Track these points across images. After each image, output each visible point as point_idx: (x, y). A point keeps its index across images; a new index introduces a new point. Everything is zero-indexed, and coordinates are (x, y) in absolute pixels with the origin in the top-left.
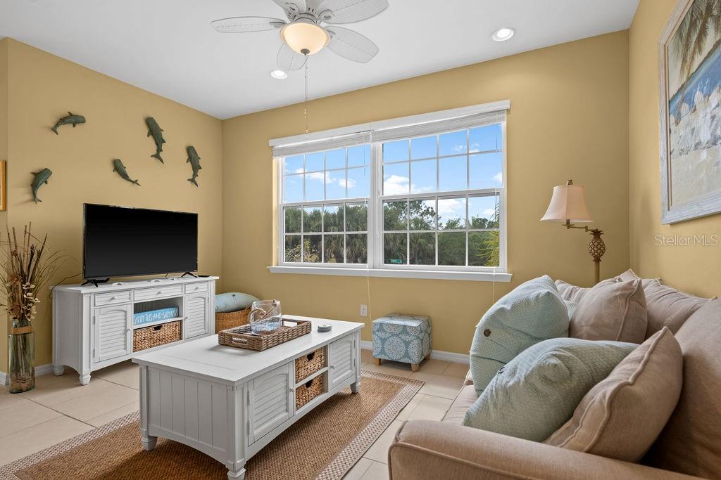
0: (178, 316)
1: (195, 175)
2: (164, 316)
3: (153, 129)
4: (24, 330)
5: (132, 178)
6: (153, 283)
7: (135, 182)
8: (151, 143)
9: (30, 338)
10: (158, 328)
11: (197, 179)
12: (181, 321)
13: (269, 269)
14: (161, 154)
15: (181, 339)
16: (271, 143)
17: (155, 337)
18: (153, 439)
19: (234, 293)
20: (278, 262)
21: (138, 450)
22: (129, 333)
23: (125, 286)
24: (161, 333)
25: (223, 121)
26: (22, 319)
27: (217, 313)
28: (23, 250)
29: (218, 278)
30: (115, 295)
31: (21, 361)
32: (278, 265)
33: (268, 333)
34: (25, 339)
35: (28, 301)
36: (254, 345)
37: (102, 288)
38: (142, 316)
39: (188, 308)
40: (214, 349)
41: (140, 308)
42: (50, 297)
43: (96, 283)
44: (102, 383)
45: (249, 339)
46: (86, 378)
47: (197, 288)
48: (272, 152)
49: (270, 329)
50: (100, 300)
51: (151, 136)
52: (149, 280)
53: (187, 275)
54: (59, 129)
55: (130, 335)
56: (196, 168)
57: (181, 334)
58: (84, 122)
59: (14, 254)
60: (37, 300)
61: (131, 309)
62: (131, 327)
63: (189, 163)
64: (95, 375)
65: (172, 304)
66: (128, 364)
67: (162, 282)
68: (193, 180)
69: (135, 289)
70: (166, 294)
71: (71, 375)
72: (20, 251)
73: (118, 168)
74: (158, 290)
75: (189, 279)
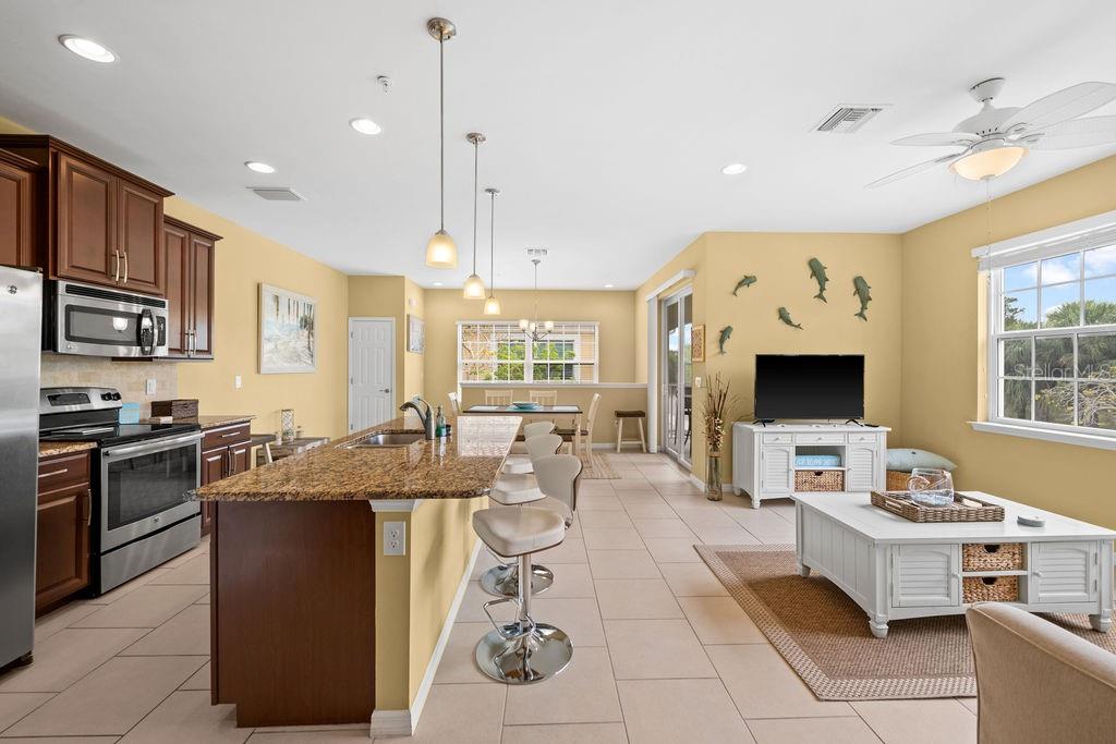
0: (841, 466)
1: (864, 307)
2: (825, 463)
3: (817, 270)
4: (716, 454)
5: (795, 322)
6: (814, 428)
7: (798, 326)
8: (814, 285)
9: (719, 459)
10: (819, 473)
11: (866, 313)
12: (843, 471)
13: (970, 425)
14: (825, 294)
15: (843, 490)
16: (975, 252)
17: (815, 480)
18: (807, 569)
19: (913, 450)
20: (987, 414)
21: (794, 573)
22: (791, 473)
23: (788, 428)
24: (822, 479)
25: (902, 235)
26: (715, 448)
27: (889, 471)
28: (716, 394)
29: (890, 429)
30: (779, 436)
31: (714, 477)
32: (987, 421)
33: (930, 506)
34: (716, 461)
35: (718, 433)
36: (909, 514)
37: (769, 428)
38: (803, 459)
39: (851, 458)
40: (864, 507)
41: (802, 451)
42: (731, 431)
43: (764, 422)
44: (769, 511)
45: (904, 506)
46: (757, 503)
47: (862, 439)
48: (977, 264)
49: (934, 502)
50: (768, 439)
51: (814, 278)
52: (810, 424)
53: (851, 423)
54: (738, 292)
55: (792, 474)
56: (865, 299)
57: (843, 485)
58: (755, 281)
59: (710, 395)
60: (723, 432)
61: (793, 451)
62: (793, 468)
63: (857, 296)
64: (764, 503)
65: (834, 451)
66: (788, 502)
67: (823, 428)
68: (861, 315)
69: (797, 433)
70: (827, 441)
71: (745, 498)
72: (713, 394)
73: (783, 316)
74: (819, 436)
75: (853, 427)
